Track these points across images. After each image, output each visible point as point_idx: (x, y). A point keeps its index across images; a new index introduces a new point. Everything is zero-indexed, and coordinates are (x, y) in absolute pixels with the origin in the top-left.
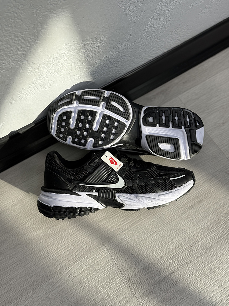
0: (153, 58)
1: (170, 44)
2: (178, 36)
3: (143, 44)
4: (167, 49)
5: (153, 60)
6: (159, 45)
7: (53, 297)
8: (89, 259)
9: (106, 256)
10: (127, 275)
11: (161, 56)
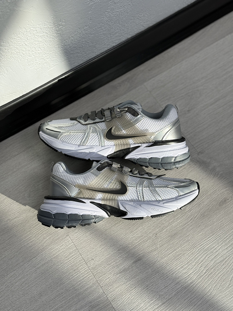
0: (117, 44)
1: (134, 30)
2: (141, 22)
3: (104, 30)
4: (130, 35)
5: (116, 46)
6: (122, 30)
7: (15, 289)
8: (53, 250)
9: (71, 246)
10: (91, 265)
11: (125, 43)
